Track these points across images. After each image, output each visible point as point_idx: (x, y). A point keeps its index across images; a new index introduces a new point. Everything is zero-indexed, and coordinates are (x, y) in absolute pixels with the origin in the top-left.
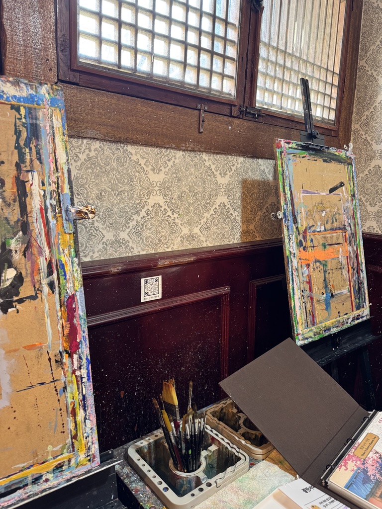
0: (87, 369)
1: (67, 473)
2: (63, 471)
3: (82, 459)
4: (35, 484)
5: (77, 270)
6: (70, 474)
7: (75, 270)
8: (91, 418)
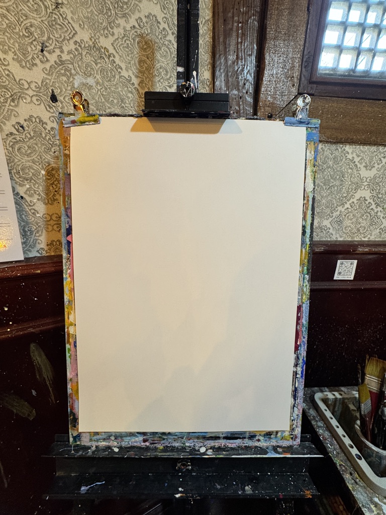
0: (302, 368)
1: (274, 441)
2: (271, 438)
3: (286, 435)
4: (250, 439)
5: (306, 286)
6: (276, 443)
7: (305, 285)
8: (299, 407)
